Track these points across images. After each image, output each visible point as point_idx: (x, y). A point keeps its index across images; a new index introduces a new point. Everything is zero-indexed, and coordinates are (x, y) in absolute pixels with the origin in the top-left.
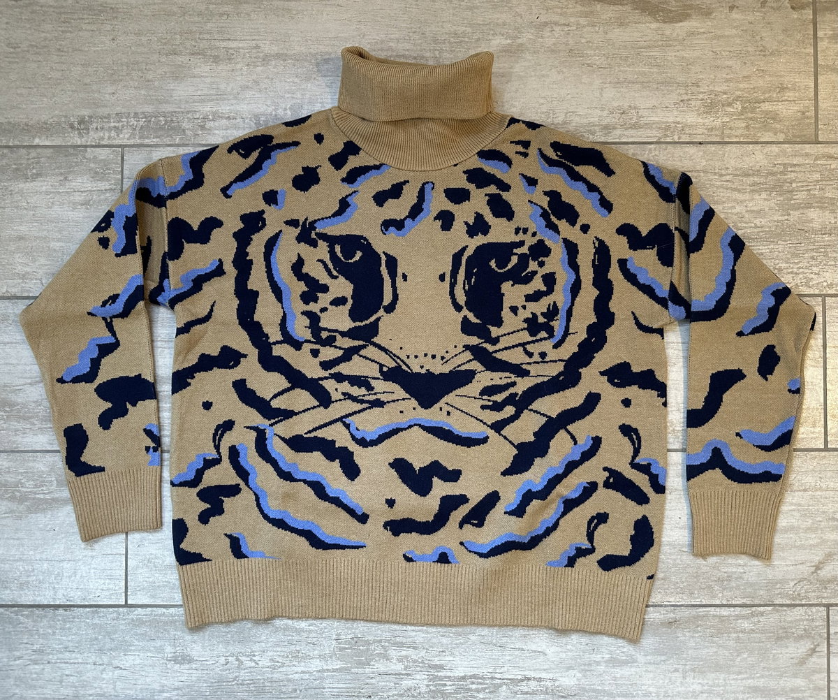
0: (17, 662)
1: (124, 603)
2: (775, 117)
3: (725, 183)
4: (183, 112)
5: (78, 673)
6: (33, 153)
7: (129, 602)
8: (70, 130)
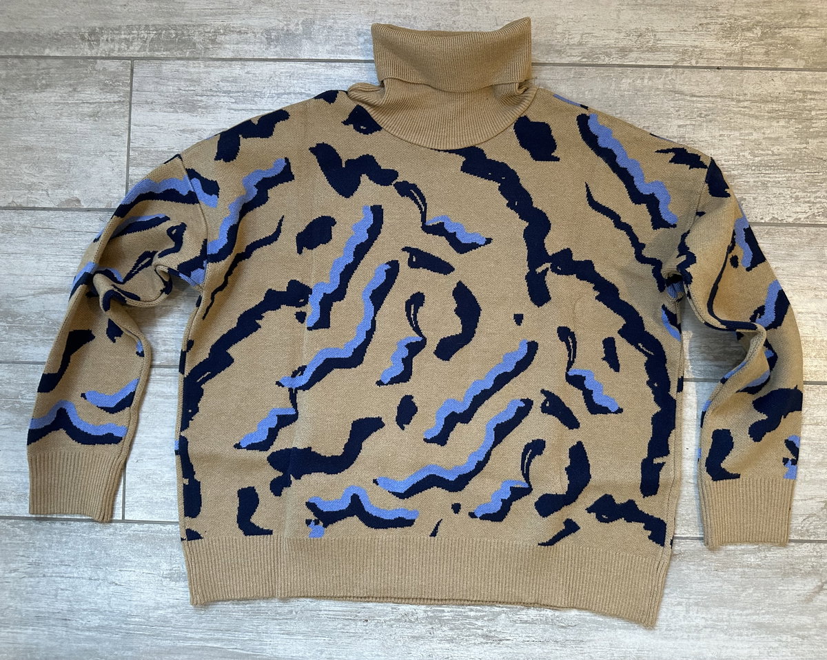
0: (13, 575)
1: (121, 519)
2: (795, 43)
3: (742, 109)
4: (194, 26)
5: (73, 587)
6: (43, 64)
7: (127, 518)
8: (80, 41)
